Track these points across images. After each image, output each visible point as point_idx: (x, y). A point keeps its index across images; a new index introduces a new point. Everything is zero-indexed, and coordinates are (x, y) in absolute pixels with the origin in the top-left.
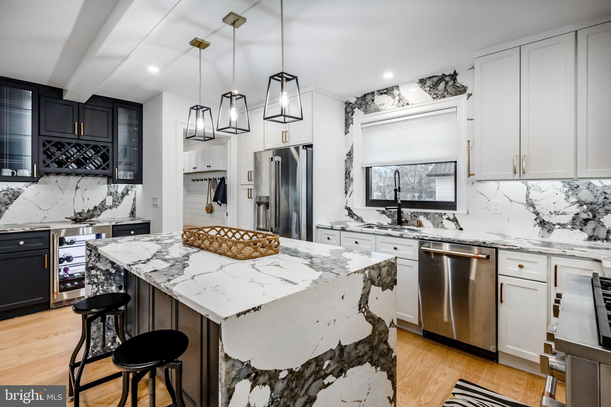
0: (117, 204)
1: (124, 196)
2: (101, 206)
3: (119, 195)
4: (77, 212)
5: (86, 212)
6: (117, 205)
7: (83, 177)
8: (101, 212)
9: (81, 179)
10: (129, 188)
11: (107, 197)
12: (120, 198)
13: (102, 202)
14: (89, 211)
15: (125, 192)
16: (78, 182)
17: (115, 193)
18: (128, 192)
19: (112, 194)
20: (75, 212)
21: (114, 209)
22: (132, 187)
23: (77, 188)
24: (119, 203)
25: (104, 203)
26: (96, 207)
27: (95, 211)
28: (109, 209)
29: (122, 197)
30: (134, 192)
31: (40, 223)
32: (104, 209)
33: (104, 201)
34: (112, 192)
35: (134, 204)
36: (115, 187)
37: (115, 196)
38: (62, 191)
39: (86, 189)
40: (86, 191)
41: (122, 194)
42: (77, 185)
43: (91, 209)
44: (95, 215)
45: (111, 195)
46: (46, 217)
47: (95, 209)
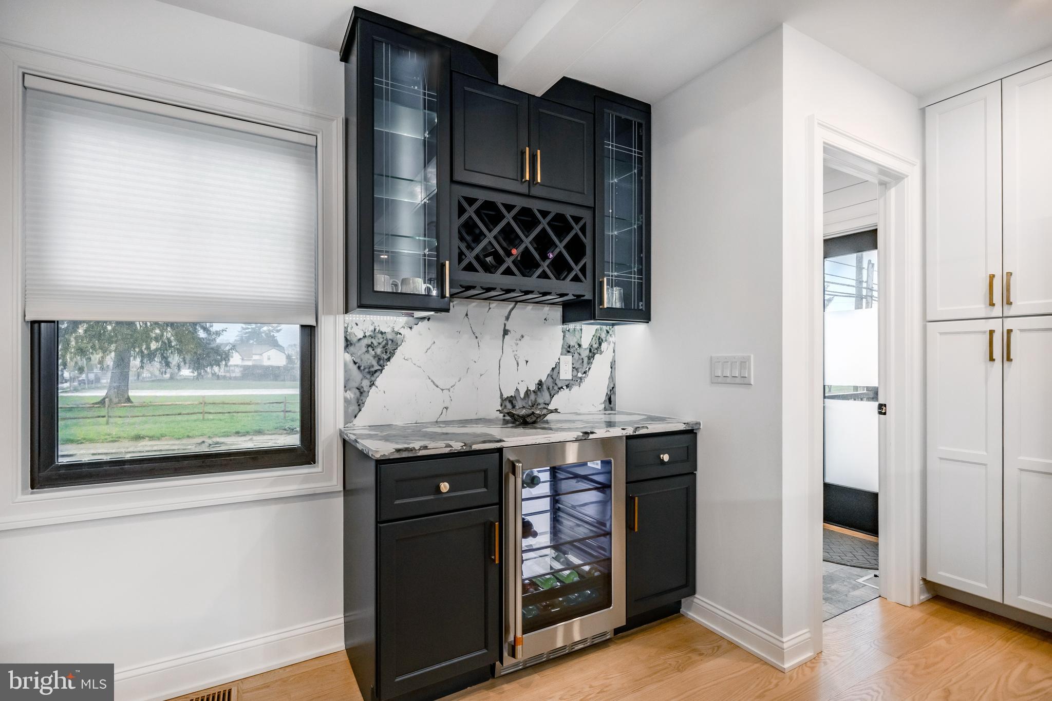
0: (580, 375)
1: (594, 354)
2: (550, 380)
3: (585, 353)
4: (505, 396)
5: (522, 395)
6: (581, 378)
7: (515, 305)
8: (552, 397)
9: (512, 309)
10: (603, 336)
11: (562, 357)
12: (586, 360)
13: (553, 369)
14: (528, 393)
15: (595, 346)
16: (507, 318)
17: (577, 346)
18: (600, 344)
19: (572, 350)
20: (502, 395)
21: (575, 389)
22: (608, 332)
23: (506, 332)
24: (585, 373)
25: (556, 371)
26: (540, 384)
27: (539, 393)
28: (565, 387)
29: (589, 358)
30: (612, 345)
31: (437, 422)
32: (556, 388)
33: (555, 369)
34: (572, 344)
35: (612, 378)
36: (577, 333)
37: (576, 355)
38: (476, 341)
39: (522, 337)
40: (523, 340)
41: (590, 351)
42: (505, 325)
43: (533, 387)
44: (539, 404)
45: (569, 352)
46: (447, 408)
47: (539, 389)
